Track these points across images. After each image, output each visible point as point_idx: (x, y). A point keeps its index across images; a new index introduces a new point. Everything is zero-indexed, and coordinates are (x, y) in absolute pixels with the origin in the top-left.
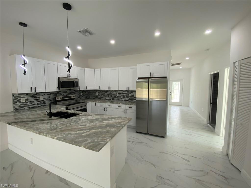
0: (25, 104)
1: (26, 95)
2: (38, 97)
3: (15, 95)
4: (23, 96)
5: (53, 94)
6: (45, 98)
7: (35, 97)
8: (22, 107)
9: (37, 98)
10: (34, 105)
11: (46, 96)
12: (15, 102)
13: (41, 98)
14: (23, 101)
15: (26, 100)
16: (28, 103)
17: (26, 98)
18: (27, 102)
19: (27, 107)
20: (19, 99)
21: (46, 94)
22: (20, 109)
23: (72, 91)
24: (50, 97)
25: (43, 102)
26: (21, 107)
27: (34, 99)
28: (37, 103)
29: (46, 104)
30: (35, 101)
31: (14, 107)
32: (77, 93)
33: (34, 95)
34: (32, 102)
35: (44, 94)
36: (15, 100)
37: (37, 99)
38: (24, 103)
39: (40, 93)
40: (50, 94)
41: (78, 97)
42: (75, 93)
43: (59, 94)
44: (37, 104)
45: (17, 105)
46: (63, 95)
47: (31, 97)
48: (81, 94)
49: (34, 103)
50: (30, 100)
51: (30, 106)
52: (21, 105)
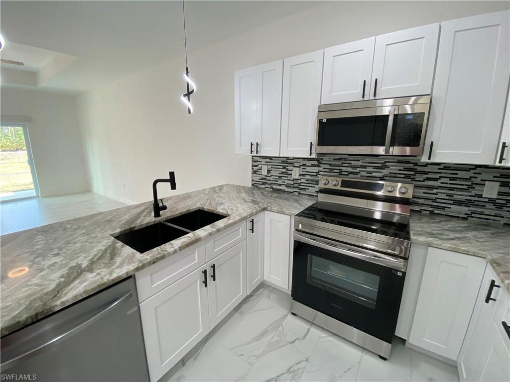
0: (266, 179)
1: (268, 160)
2: (289, 168)
4: (266, 162)
5: (328, 166)
6: (304, 175)
7: (284, 167)
8: (263, 183)
9: (287, 170)
10: (280, 185)
11: (309, 169)
12: (254, 172)
13: (296, 173)
14: (264, 172)
15: (269, 171)
16: (271, 179)
17: (269, 167)
18: (269, 175)
19: (269, 187)
20: (260, 166)
21: (309, 163)
22: (260, 186)
23: (416, 164)
24: (318, 173)
25: (300, 184)
26: (261, 183)
27: (283, 173)
28: (287, 182)
29: (305, 189)
30: (283, 178)
31: (253, 181)
32: (451, 179)
33: (283, 162)
34: (278, 177)
35: (305, 162)
36: (255, 168)
37: (287, 174)
38: (266, 176)
39: (295, 160)
40: (318, 166)
41: (458, 203)
42: (437, 176)
43: (350, 170)
44: (286, 186)
45: (257, 178)
46: (365, 174)
47: (276, 167)
48: (491, 190)
49: (280, 182)
50: (275, 173)
51: (275, 187)
52: (262, 179)
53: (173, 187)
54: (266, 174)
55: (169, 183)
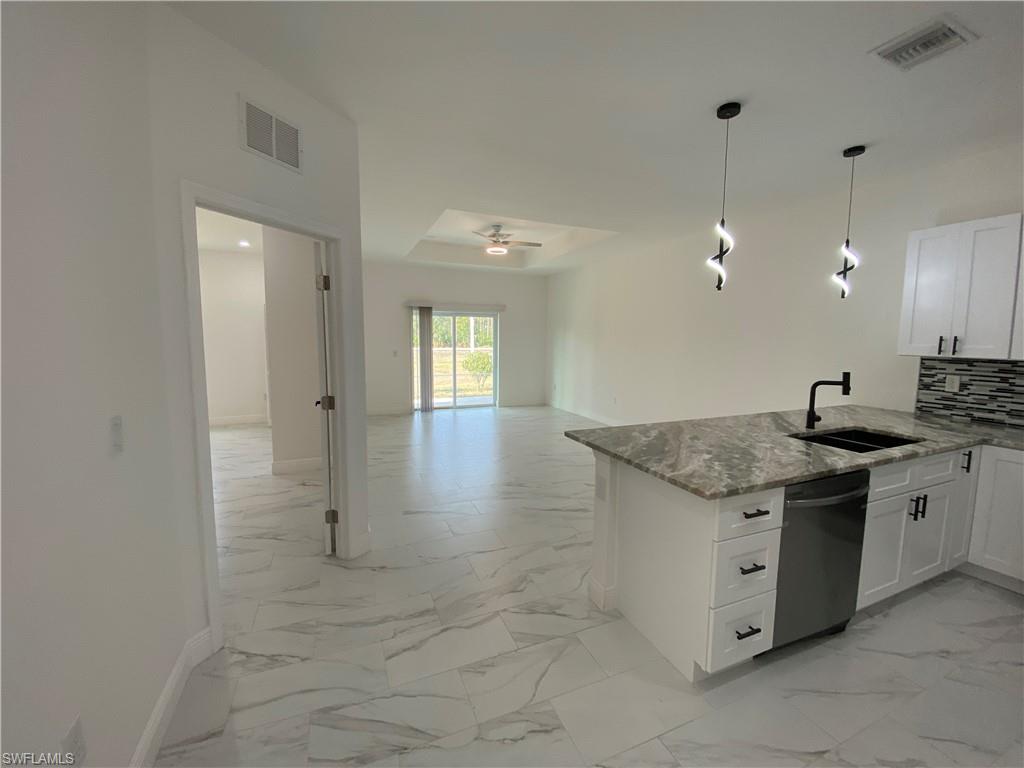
0: (955, 400)
1: (965, 367)
3: (927, 363)
4: (957, 370)
7: (1004, 380)
8: (946, 407)
9: (1013, 384)
10: (992, 411)
12: (924, 386)
14: (952, 384)
15: (963, 386)
16: (970, 399)
17: (966, 379)
18: (966, 392)
19: (963, 414)
20: (941, 376)
22: (936, 412)
26: (941, 406)
27: (999, 390)
28: (1009, 407)
30: (999, 399)
31: (918, 401)
33: (1001, 371)
34: (986, 398)
36: (927, 380)
37: (1012, 391)
38: (955, 394)
44: (1008, 413)
45: (929, 397)
47: (984, 379)
49: (993, 406)
50: (981, 389)
51: (977, 414)
52: (944, 399)
53: (846, 391)
54: (956, 390)
55: (841, 387)
